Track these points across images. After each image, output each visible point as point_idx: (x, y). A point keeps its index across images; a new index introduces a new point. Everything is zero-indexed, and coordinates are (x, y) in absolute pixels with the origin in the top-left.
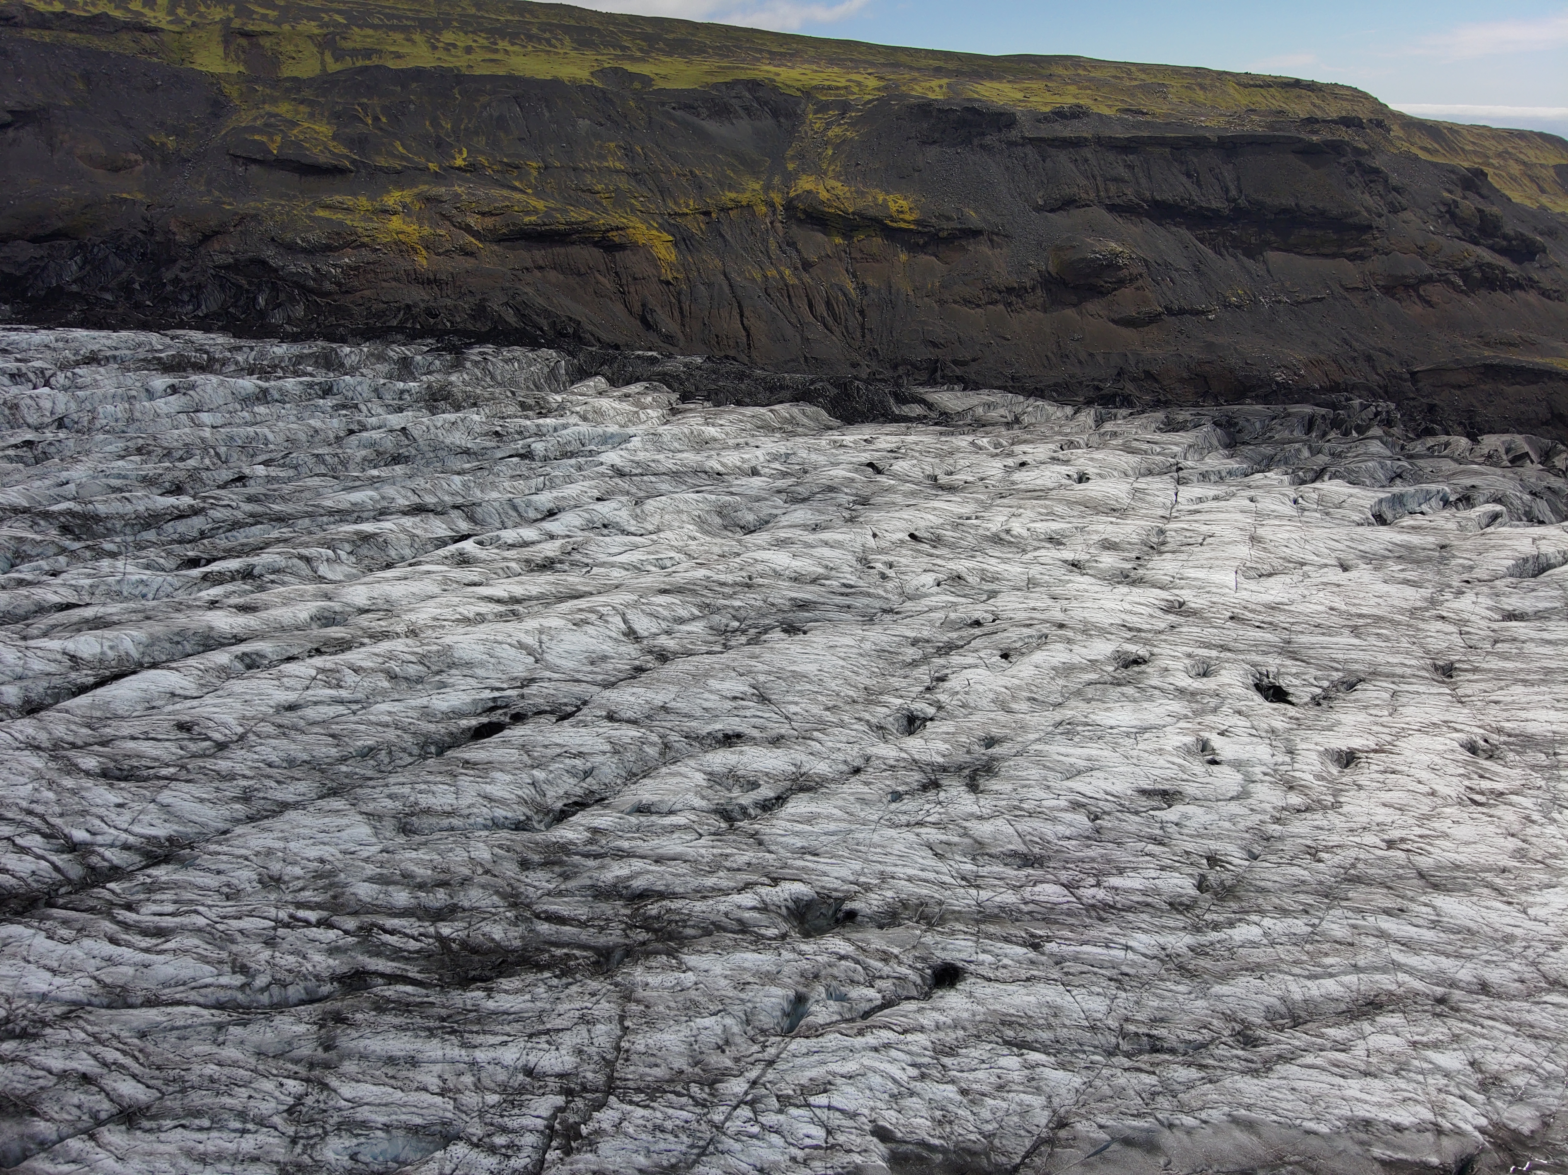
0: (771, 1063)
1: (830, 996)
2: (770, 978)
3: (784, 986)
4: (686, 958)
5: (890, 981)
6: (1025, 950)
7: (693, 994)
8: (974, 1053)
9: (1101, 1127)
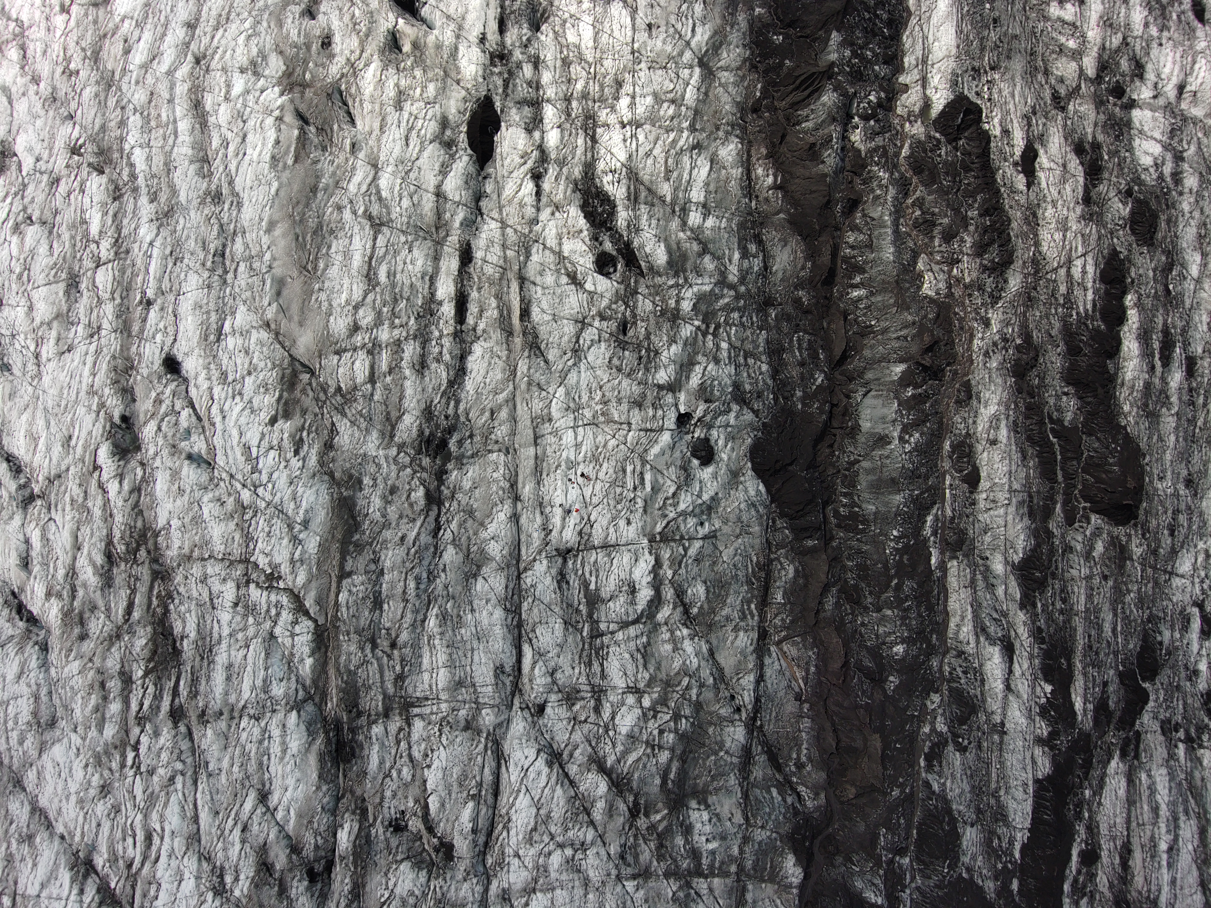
0: (232, 476)
1: (186, 439)
2: (175, 475)
3: (181, 467)
4: (160, 525)
5: (176, 401)
6: (152, 311)
7: (187, 520)
8: (225, 362)
9: (269, 305)
